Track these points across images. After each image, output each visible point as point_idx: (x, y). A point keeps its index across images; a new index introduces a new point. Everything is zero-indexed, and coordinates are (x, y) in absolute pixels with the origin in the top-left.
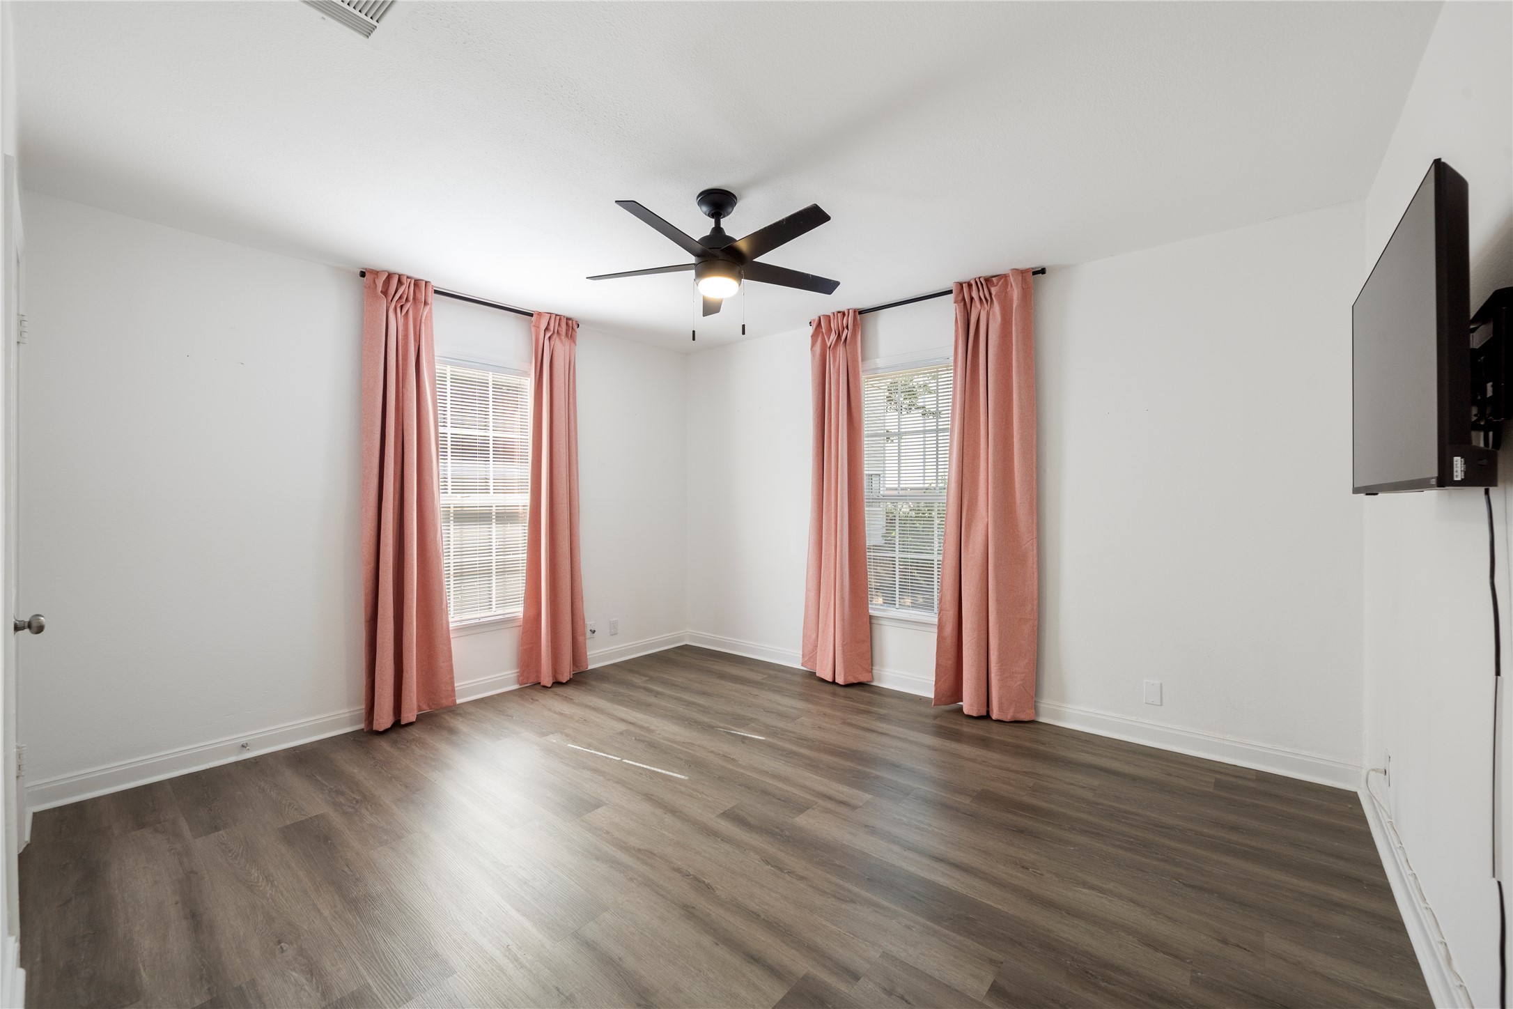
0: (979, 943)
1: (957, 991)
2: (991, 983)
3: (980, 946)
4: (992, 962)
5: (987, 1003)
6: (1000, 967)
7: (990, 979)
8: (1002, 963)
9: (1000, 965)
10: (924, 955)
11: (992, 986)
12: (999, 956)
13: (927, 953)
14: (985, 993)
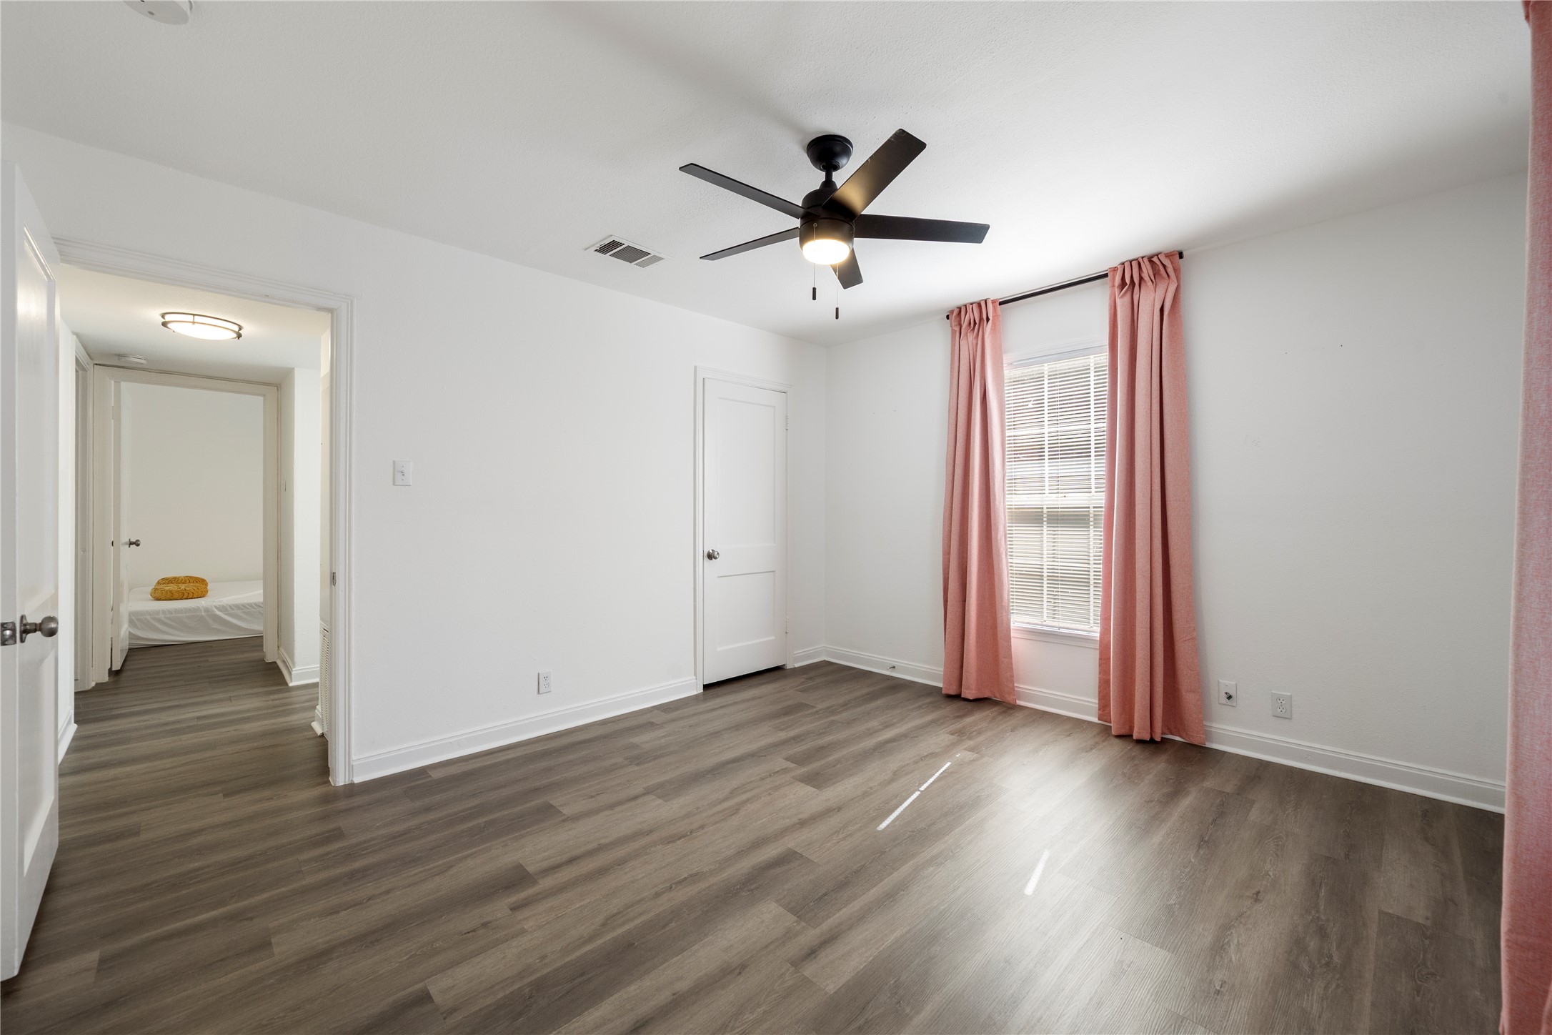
0: (481, 1010)
1: (449, 968)
2: (434, 998)
3: (477, 1009)
4: (453, 1010)
5: (420, 985)
6: (441, 1014)
7: (437, 998)
8: (445, 1019)
9: (444, 1015)
10: (504, 958)
11: (431, 997)
12: (451, 1021)
13: (503, 962)
14: (429, 988)
